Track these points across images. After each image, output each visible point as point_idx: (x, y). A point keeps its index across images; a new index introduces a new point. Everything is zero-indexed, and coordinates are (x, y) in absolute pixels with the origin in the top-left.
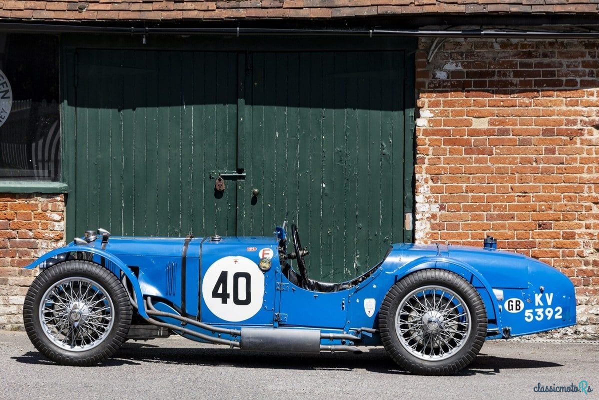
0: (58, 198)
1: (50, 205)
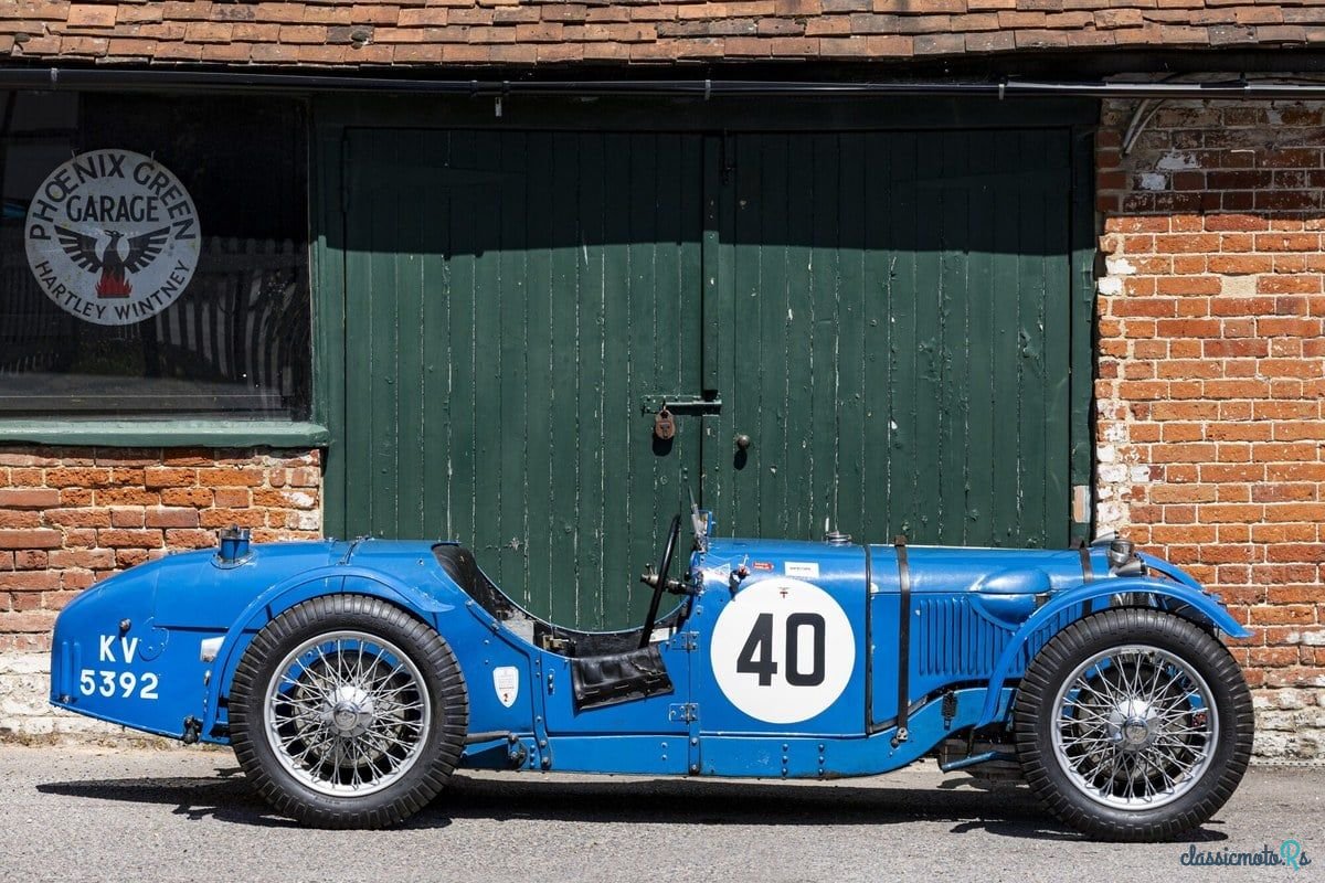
0: (308, 458)
1: (289, 473)
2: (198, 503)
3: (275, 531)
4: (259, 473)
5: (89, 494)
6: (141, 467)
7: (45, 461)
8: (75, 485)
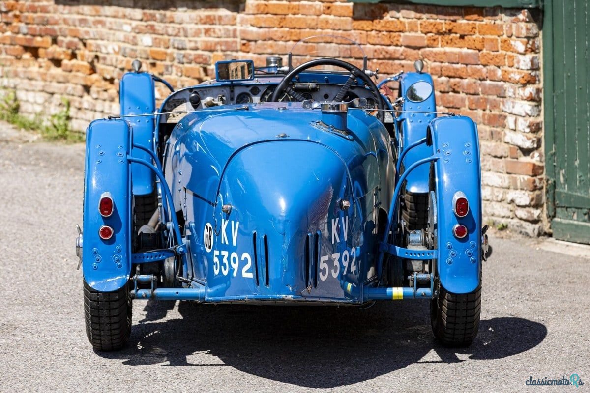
0: (521, 17)
1: (514, 27)
2: (478, 47)
3: (510, 69)
4: (502, 26)
5: (437, 38)
6: (454, 21)
7: (418, 15)
8: (431, 32)
